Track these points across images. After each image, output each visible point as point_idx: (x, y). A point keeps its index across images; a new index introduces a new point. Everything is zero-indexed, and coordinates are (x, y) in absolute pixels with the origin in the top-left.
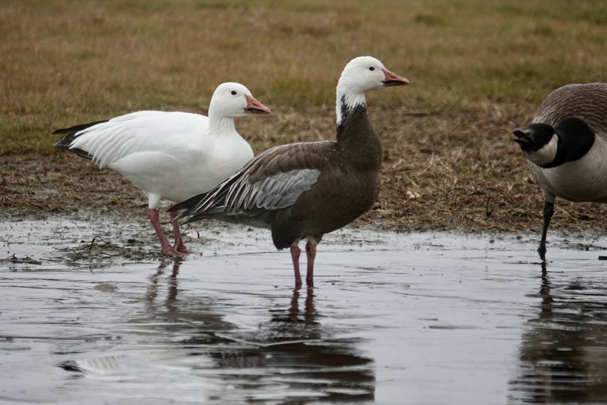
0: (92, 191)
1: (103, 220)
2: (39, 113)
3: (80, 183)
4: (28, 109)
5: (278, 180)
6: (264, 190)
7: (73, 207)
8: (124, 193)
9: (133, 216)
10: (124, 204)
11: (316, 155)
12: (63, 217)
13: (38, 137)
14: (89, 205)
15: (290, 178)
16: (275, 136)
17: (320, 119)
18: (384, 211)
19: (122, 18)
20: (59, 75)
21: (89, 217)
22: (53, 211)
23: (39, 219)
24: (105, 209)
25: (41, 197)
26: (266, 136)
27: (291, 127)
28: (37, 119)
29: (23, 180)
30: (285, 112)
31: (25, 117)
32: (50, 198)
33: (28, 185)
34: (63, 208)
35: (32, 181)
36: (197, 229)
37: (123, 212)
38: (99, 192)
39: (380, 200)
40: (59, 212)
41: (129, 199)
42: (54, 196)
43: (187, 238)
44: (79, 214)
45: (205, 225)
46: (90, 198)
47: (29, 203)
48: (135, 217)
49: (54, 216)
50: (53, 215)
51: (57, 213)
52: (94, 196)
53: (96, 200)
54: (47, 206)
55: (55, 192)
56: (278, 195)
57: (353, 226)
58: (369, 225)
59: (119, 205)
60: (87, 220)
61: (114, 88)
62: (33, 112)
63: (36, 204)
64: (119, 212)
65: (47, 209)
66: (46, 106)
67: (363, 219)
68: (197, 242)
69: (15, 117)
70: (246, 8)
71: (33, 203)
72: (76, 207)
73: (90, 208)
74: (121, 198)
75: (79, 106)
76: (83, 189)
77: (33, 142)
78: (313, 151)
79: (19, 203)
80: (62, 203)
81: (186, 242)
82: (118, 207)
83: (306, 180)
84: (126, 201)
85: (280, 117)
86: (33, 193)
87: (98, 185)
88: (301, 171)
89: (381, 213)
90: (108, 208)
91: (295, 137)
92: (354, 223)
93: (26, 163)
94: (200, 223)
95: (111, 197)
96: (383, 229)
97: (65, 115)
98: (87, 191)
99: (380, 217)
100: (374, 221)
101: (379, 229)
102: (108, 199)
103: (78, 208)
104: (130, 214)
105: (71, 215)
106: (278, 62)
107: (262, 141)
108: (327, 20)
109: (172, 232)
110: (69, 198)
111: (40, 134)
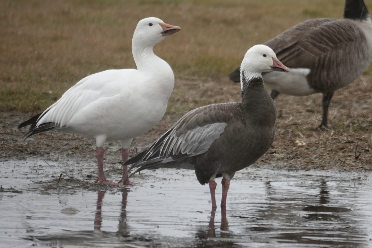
0: (60, 139)
1: (68, 160)
2: (21, 80)
3: (51, 133)
4: (13, 78)
5: (196, 132)
6: (186, 140)
7: (46, 151)
8: (83, 141)
9: (91, 158)
10: (84, 148)
11: (224, 112)
12: (38, 158)
13: (20, 99)
14: (58, 149)
15: (204, 130)
16: (198, 99)
17: (231, 87)
18: (278, 155)
19: (83, 11)
20: (36, 52)
21: (58, 158)
22: (31, 153)
23: (20, 159)
24: (70, 152)
25: (22, 143)
26: (191, 99)
27: (209, 93)
28: (19, 86)
29: (8, 131)
30: (205, 81)
31: (10, 84)
32: (29, 144)
33: (12, 135)
34: (38, 151)
35: (15, 131)
37: (83, 155)
38: (65, 139)
39: (276, 147)
40: (35, 155)
41: (88, 145)
42: (32, 142)
44: (50, 156)
46: (59, 145)
47: (13, 148)
48: (92, 159)
49: (32, 158)
50: (31, 156)
51: (34, 155)
52: (62, 142)
53: (63, 145)
54: (26, 150)
55: (33, 140)
56: (196, 143)
57: (256, 166)
58: (268, 165)
59: (80, 149)
60: (56, 161)
61: (77, 62)
62: (16, 80)
63: (18, 149)
64: (80, 154)
65: (26, 152)
66: (26, 76)
67: (263, 161)
68: (138, 177)
69: (3, 83)
71: (16, 148)
72: (48, 151)
73: (59, 152)
74: (82, 144)
75: (51, 76)
76: (53, 138)
77: (16, 102)
78: (222, 110)
79: (6, 148)
80: (38, 148)
82: (79, 151)
83: (215, 131)
84: (85, 146)
85: (201, 85)
86: (16, 141)
87: (65, 135)
88: (212, 125)
89: (276, 157)
90: (72, 152)
91: (213, 100)
92: (256, 164)
93: (10, 118)
95: (74, 144)
96: (278, 168)
97: (40, 82)
98: (57, 139)
99: (276, 159)
100: (271, 162)
101: (274, 169)
102: (72, 145)
103: (50, 152)
104: (88, 156)
105: (44, 157)
106: (200, 44)
107: (187, 102)
108: (236, 13)
109: (120, 170)
110: (43, 144)
111: (21, 97)
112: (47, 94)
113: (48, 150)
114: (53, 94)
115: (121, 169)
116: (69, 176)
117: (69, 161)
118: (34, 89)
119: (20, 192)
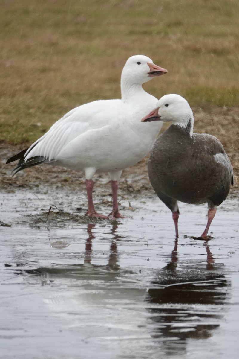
0: (49, 172)
2: (9, 113)
7: (35, 183)
8: (73, 173)
9: (81, 190)
10: (74, 181)
13: (8, 131)
14: (47, 182)
17: (222, 117)
19: (72, 42)
20: (24, 84)
21: (47, 191)
22: (20, 186)
23: (9, 193)
24: (59, 185)
25: (10, 176)
28: (7, 118)
30: (196, 112)
32: (18, 177)
34: (27, 184)
35: (4, 164)
36: (129, 200)
37: (73, 187)
38: (54, 172)
41: (78, 177)
42: (21, 175)
43: (122, 206)
44: (39, 189)
45: (135, 197)
46: (48, 177)
47: (2, 181)
50: (20, 189)
51: (23, 188)
52: (51, 175)
53: (52, 178)
54: (15, 183)
55: (22, 173)
59: (70, 182)
60: (45, 193)
61: (66, 94)
62: (4, 112)
63: (7, 181)
64: (70, 187)
65: (15, 185)
66: (14, 108)
68: (129, 209)
70: (166, 34)
71: (4, 181)
73: (48, 184)
74: (71, 177)
75: (39, 108)
76: (42, 170)
77: (5, 134)
80: (27, 180)
81: (120, 209)
82: (69, 184)
84: (75, 179)
86: (5, 174)
87: (54, 167)
90: (62, 184)
91: (203, 131)
94: (131, 195)
95: (64, 176)
97: (28, 115)
98: (46, 171)
102: (61, 177)
103: (39, 185)
104: (78, 188)
105: (33, 190)
106: (190, 75)
110: (32, 177)
111: (10, 129)
112: (35, 126)
113: (37, 183)
114: (42, 126)
115: (111, 202)
116: (58, 209)
117: (58, 194)
118: (23, 121)
119: (9, 226)
